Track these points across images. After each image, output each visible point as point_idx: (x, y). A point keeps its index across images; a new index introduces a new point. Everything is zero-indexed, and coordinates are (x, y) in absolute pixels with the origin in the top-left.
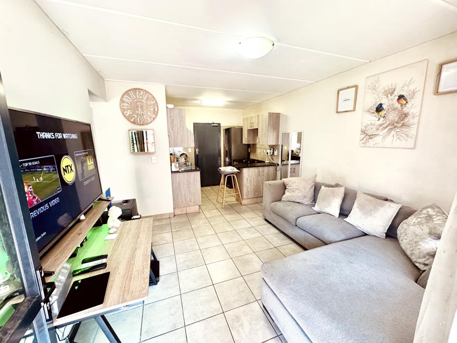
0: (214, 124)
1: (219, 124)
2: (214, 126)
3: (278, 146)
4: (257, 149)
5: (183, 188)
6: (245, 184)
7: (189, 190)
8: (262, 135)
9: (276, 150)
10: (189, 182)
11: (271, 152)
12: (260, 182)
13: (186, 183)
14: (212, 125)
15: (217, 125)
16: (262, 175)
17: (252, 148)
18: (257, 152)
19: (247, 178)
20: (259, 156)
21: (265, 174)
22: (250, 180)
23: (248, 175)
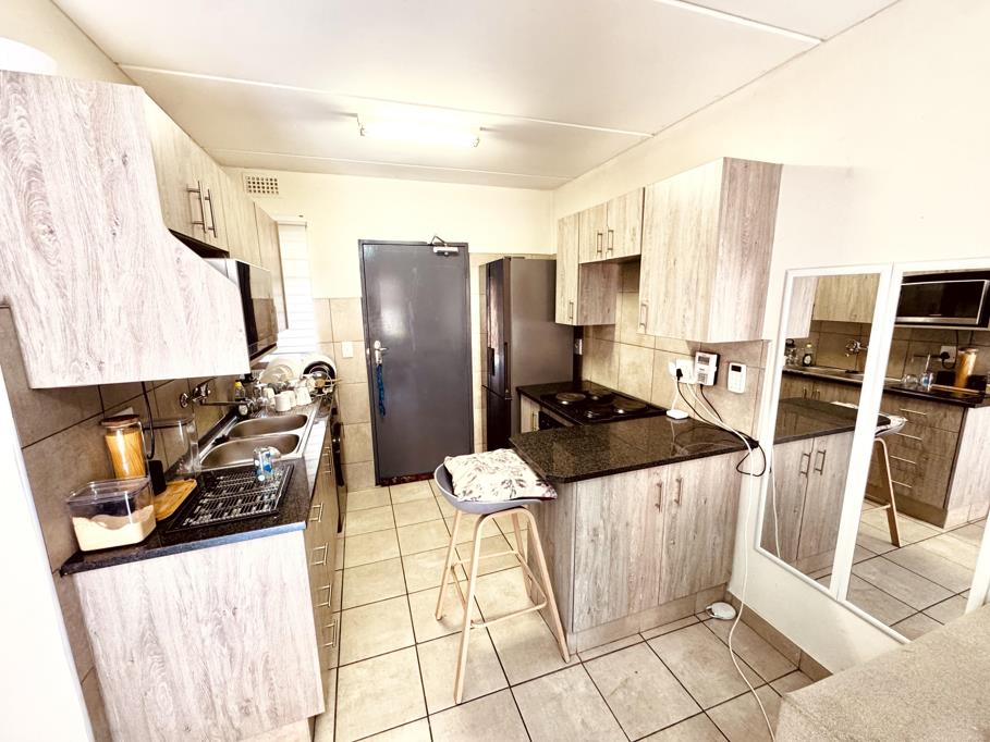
0: (442, 244)
1: (464, 246)
2: (441, 253)
3: (757, 349)
4: (615, 345)
5: (185, 643)
6: (583, 561)
7: (231, 649)
8: (666, 287)
9: (743, 367)
10: (227, 603)
11: (705, 372)
12: (660, 536)
13: (202, 613)
14: (436, 249)
15: (455, 249)
16: (671, 503)
17: (590, 340)
18: (616, 358)
19: (595, 530)
20: (630, 378)
21: (685, 496)
22: (609, 537)
23: (603, 509)
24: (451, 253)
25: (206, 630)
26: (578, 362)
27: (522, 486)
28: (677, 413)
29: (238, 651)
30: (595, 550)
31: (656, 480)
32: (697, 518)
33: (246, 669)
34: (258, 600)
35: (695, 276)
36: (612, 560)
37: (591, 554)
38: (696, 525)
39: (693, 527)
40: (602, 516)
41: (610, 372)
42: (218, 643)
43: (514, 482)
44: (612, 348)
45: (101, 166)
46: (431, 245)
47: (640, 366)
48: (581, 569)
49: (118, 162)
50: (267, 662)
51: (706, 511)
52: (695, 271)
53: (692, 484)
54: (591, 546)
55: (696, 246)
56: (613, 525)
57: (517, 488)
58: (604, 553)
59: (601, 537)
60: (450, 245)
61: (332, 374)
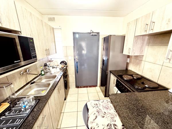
0: (93, 33)
1: (98, 33)
2: (92, 35)
4: (143, 62)
15: (96, 34)
26: (127, 64)
46: (90, 33)
60: (95, 33)
61: (66, 64)
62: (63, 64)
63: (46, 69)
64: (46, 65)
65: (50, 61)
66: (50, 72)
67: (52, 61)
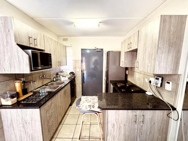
0: (97, 49)
1: (102, 49)
3: (176, 77)
4: (135, 72)
5: (17, 127)
6: (110, 132)
7: (25, 131)
8: (143, 57)
9: (171, 83)
10: (25, 121)
11: (157, 82)
12: (137, 131)
13: (20, 122)
14: (96, 50)
16: (140, 122)
17: (130, 71)
18: (135, 76)
19: (113, 124)
20: (138, 81)
21: (146, 121)
22: (118, 127)
23: (116, 119)
24: (99, 51)
25: (21, 125)
26: (126, 76)
27: (93, 107)
28: (149, 93)
29: (27, 132)
30: (114, 130)
31: (135, 114)
32: (151, 128)
33: (28, 136)
34: (30, 122)
35: (151, 53)
36: (119, 134)
37: (112, 131)
38: (150, 131)
39: (149, 131)
40: (116, 121)
41: (133, 79)
42: (23, 129)
43: (92, 106)
44: (134, 73)
45: (5, 32)
47: (140, 78)
48: (109, 134)
49: (8, 31)
50: (32, 135)
51: (154, 127)
52: (151, 52)
53: (149, 117)
54: (112, 129)
55: (152, 44)
56: (120, 124)
57: (92, 108)
58: (117, 131)
59: (116, 127)
60: (99, 49)
61: (74, 74)
62: (71, 74)
63: (57, 77)
64: (57, 74)
65: (61, 72)
66: (60, 80)
67: (63, 72)
